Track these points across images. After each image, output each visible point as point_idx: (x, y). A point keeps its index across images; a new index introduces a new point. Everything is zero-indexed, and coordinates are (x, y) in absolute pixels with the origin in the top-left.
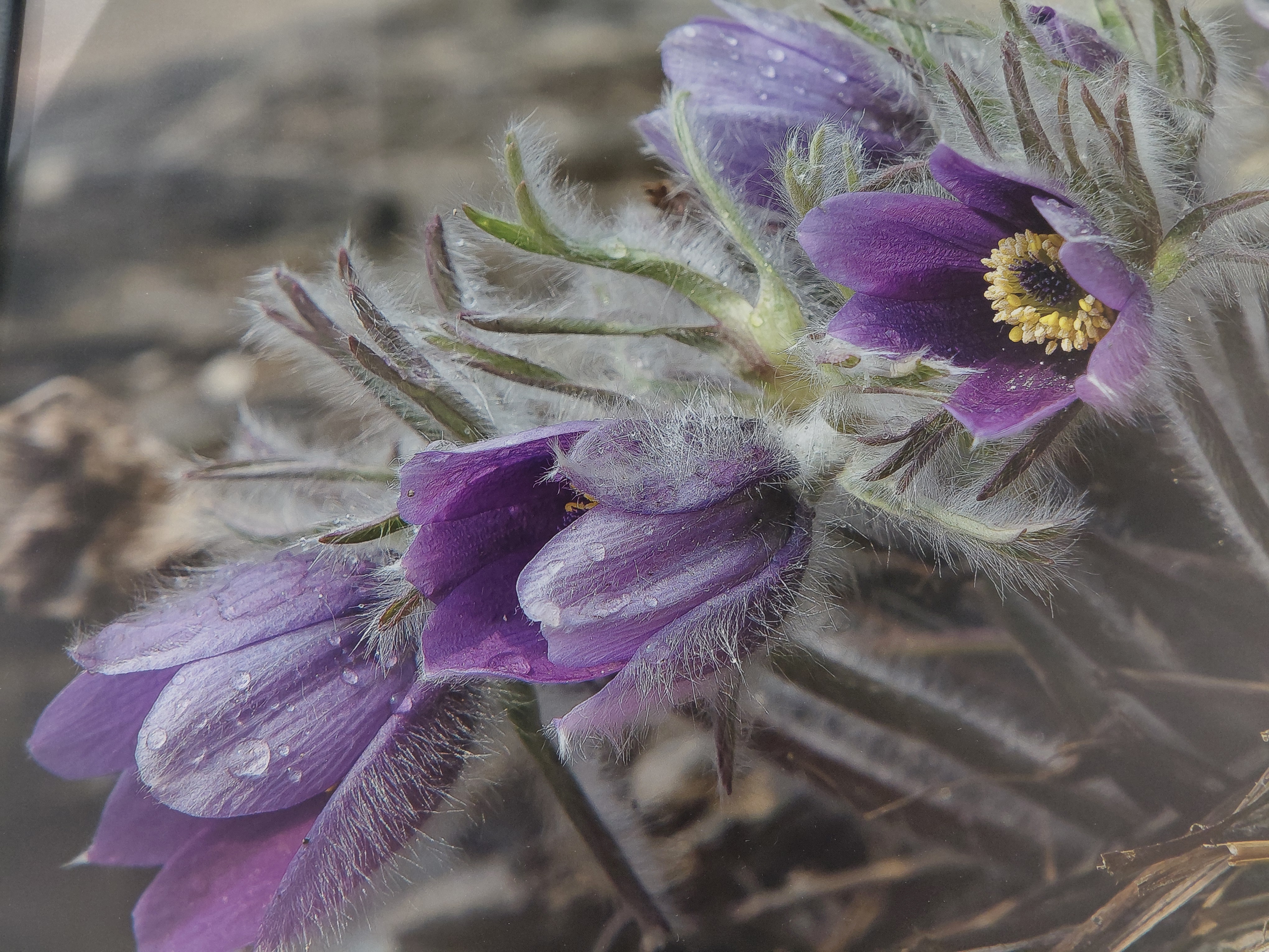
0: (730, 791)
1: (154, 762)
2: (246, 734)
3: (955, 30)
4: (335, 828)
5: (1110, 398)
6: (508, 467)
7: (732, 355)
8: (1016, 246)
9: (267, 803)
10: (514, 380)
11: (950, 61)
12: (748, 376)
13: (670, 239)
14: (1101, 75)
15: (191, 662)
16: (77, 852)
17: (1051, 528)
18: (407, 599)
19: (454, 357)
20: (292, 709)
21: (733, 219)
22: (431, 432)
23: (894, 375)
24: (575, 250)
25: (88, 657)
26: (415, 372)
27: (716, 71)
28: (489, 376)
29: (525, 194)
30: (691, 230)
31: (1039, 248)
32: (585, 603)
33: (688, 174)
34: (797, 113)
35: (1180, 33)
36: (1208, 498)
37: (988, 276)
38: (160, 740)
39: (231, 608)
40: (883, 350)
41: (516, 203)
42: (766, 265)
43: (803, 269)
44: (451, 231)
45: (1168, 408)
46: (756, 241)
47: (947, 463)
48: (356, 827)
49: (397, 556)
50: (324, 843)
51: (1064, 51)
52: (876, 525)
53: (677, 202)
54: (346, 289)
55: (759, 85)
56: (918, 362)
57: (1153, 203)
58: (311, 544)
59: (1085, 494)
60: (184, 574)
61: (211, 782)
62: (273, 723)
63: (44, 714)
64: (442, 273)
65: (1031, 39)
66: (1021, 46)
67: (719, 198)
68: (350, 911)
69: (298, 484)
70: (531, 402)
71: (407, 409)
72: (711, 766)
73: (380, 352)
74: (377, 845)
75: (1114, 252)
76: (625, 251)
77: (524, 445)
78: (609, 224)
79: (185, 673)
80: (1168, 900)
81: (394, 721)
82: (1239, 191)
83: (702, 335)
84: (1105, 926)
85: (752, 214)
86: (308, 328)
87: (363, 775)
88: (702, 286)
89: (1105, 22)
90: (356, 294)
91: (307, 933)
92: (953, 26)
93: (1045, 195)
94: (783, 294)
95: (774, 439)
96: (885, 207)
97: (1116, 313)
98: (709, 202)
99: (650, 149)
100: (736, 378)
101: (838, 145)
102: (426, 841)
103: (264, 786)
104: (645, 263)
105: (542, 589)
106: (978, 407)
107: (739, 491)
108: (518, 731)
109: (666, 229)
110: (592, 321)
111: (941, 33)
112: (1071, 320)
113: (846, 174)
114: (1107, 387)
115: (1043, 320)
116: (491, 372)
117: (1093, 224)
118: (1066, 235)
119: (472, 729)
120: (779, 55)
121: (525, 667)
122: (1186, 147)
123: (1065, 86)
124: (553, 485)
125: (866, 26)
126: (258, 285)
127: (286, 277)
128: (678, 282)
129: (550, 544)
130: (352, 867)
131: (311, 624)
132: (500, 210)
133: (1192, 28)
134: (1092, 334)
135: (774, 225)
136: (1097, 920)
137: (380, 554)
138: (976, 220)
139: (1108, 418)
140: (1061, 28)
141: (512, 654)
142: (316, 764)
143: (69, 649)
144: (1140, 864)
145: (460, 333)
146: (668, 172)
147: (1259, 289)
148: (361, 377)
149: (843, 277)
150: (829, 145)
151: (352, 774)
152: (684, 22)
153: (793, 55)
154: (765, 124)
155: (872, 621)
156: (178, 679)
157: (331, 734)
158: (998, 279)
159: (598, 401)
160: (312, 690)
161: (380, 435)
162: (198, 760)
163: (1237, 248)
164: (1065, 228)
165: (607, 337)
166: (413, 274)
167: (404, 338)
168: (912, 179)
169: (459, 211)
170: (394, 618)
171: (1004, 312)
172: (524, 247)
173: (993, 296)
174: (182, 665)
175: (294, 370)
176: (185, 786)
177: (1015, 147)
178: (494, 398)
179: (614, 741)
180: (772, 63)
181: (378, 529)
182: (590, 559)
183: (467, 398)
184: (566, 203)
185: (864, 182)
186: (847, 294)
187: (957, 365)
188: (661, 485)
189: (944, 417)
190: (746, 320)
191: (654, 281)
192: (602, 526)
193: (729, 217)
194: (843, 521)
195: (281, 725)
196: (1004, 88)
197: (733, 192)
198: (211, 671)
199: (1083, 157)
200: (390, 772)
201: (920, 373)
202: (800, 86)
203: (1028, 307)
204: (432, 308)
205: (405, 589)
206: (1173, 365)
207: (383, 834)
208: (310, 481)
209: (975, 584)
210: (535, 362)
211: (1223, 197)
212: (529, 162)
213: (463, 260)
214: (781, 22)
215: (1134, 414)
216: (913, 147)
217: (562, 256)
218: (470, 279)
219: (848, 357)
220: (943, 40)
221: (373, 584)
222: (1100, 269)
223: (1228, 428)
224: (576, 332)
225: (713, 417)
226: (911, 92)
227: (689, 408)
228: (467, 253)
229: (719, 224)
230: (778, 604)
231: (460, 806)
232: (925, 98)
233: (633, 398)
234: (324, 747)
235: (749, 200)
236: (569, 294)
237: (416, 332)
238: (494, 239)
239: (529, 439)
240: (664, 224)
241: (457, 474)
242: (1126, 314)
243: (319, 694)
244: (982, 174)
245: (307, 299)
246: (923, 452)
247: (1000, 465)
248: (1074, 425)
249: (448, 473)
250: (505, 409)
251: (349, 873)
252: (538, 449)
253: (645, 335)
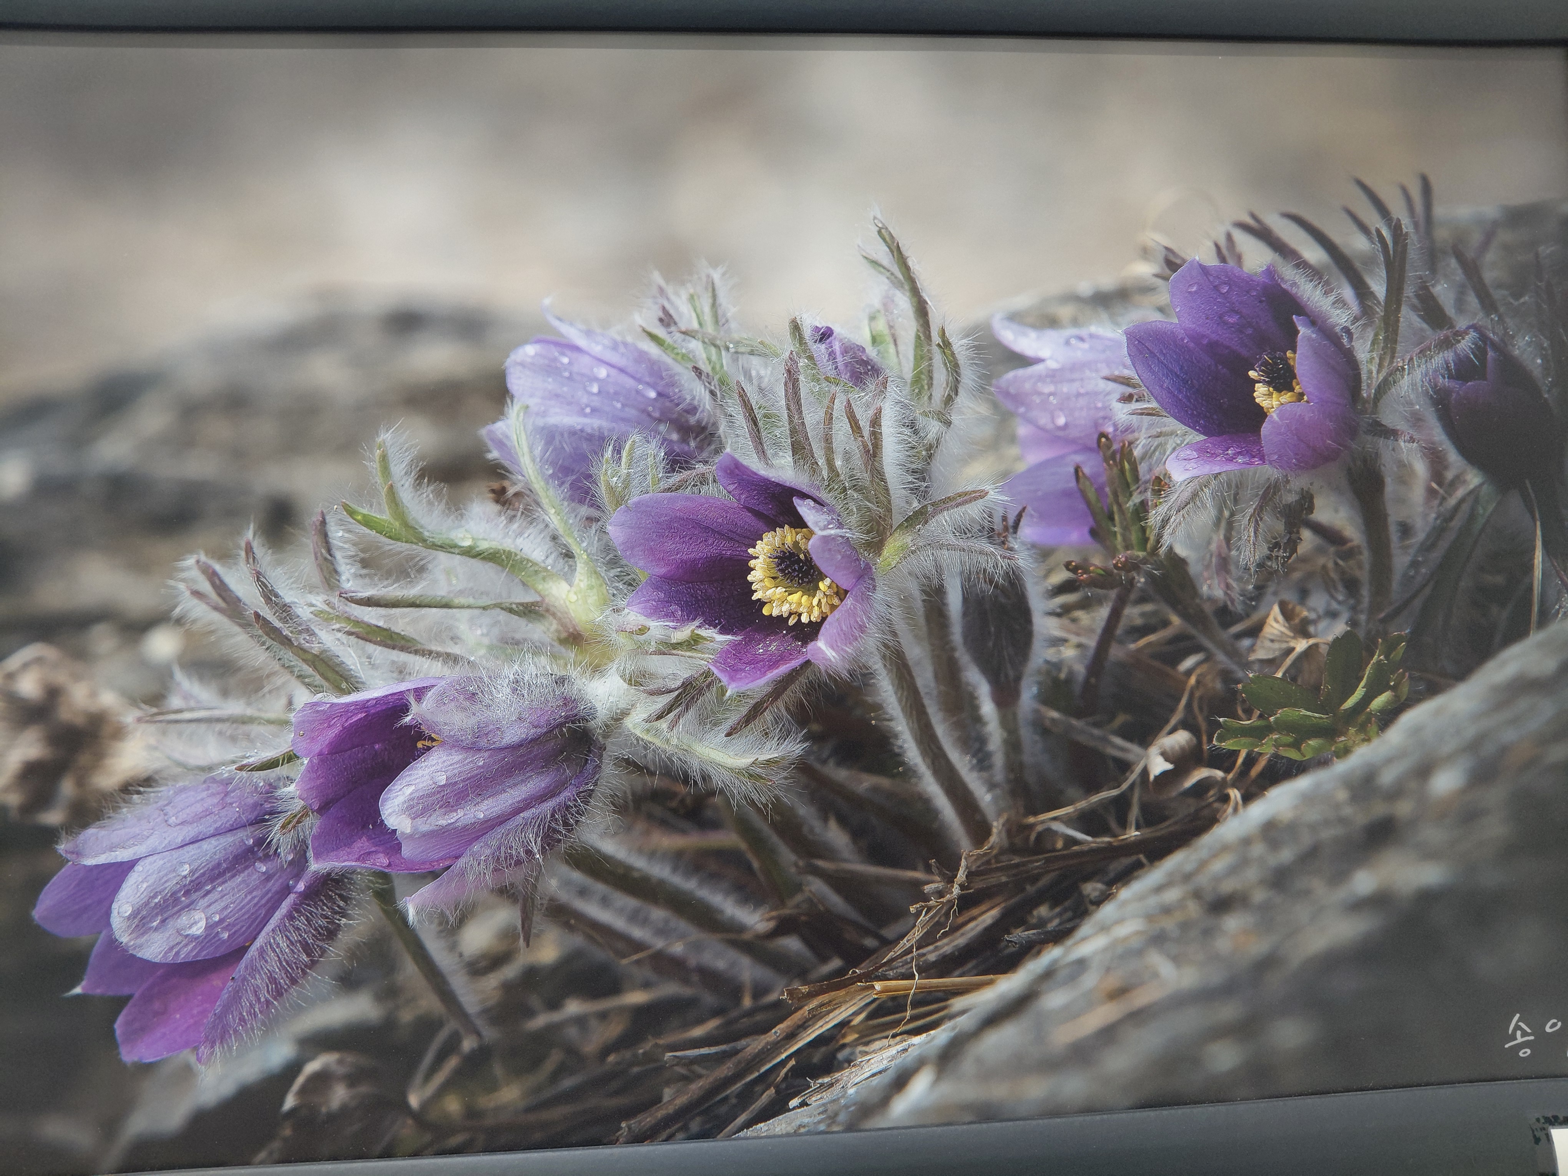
0: (528, 945)
1: (124, 925)
2: (188, 906)
3: (749, 349)
4: (253, 970)
5: (832, 659)
6: (374, 714)
7: (551, 625)
8: (776, 539)
9: (205, 952)
10: (380, 645)
11: (742, 378)
12: (563, 642)
13: (507, 530)
14: (863, 390)
15: (146, 856)
16: (73, 986)
17: (776, 757)
18: (299, 812)
19: (334, 627)
20: (220, 889)
21: (558, 515)
22: (316, 686)
23: (674, 641)
24: (431, 540)
25: (72, 853)
26: (304, 639)
27: (550, 387)
28: (361, 642)
29: (392, 493)
30: (525, 523)
31: (794, 540)
32: (430, 816)
33: (524, 476)
34: (614, 424)
35: (935, 349)
36: (896, 736)
37: (752, 563)
38: (128, 910)
39: (174, 818)
40: (667, 621)
41: (385, 500)
42: (582, 552)
43: (611, 556)
44: (332, 524)
45: (876, 667)
46: (575, 533)
47: (706, 708)
48: (267, 969)
49: (292, 781)
50: (244, 979)
51: (836, 368)
52: (650, 756)
53: (514, 500)
54: (251, 573)
55: (585, 400)
56: (693, 631)
57: (889, 502)
58: (230, 771)
59: (804, 732)
60: (139, 793)
61: (165, 939)
62: (207, 899)
63: (43, 893)
64: (326, 559)
65: (811, 358)
66: (801, 364)
67: (548, 497)
68: (264, 1023)
69: (219, 727)
70: (393, 662)
71: (298, 669)
72: (515, 928)
73: (277, 624)
74: (281, 981)
75: (852, 542)
76: (471, 540)
77: (387, 696)
78: (459, 517)
79: (143, 863)
80: (827, 1020)
81: (291, 899)
82: (961, 491)
83: (529, 609)
84: (781, 1037)
85: (574, 510)
86: (223, 604)
87: (271, 934)
88: (531, 569)
89: (875, 340)
90: (259, 577)
91: (235, 1038)
92: (748, 345)
93: (804, 496)
94: (594, 576)
95: (580, 691)
96: (678, 505)
97: (846, 592)
98: (539, 500)
99: (494, 454)
100: (554, 643)
101: (645, 453)
102: (315, 978)
103: (202, 942)
104: (487, 550)
105: (398, 805)
106: (733, 666)
107: (550, 731)
108: (380, 905)
109: (505, 522)
110: (443, 597)
111: (737, 352)
112: (811, 598)
113: (649, 478)
114: (831, 651)
115: (790, 598)
116: (363, 639)
117: (838, 520)
118: (816, 530)
119: (347, 904)
120: (602, 372)
121: (386, 861)
122: (924, 453)
123: (833, 401)
124: (408, 728)
125: (676, 346)
126: (183, 570)
127: (204, 563)
128: (512, 566)
129: (405, 773)
130: (264, 995)
131: (232, 830)
132: (371, 506)
133: (946, 345)
134: (825, 609)
135: (590, 519)
136: (776, 1032)
137: (279, 779)
138: (748, 517)
139: (829, 676)
140: (837, 347)
141: (376, 852)
142: (238, 927)
143: (58, 847)
144: (811, 995)
145: (339, 607)
146: (507, 474)
147: (962, 573)
148: (263, 644)
149: (641, 563)
150: (638, 452)
151: (263, 933)
152: (526, 342)
153: (614, 372)
154: (588, 434)
155: (640, 826)
156: (138, 868)
157: (248, 906)
158: (760, 565)
159: (445, 662)
160: (233, 876)
161: (278, 689)
162: (155, 924)
163: (951, 539)
164: (816, 523)
165: (454, 610)
166: (302, 560)
167: (295, 612)
168: (701, 483)
169: (339, 507)
170: (290, 826)
171: (761, 592)
172: (390, 537)
173: (754, 579)
174: (140, 858)
175: (213, 638)
176: (147, 941)
177: (785, 455)
178: (364, 660)
179: (448, 912)
180: (596, 379)
181: (278, 761)
182: (435, 783)
183: (343, 660)
184: (425, 500)
185: (663, 485)
186: (643, 577)
187: (721, 633)
188: (491, 727)
189: (707, 674)
190: (564, 597)
191: (494, 565)
192: (445, 758)
193: (555, 512)
194: (626, 753)
195: (213, 900)
196: (783, 403)
197: (560, 492)
198: (162, 862)
199: (838, 463)
200: (290, 932)
201: (693, 640)
202: (618, 401)
203: (779, 588)
204: (317, 588)
205: (298, 805)
206: (884, 633)
207: (285, 973)
208: (227, 724)
209: (717, 799)
210: (397, 631)
211: (947, 496)
212: (396, 465)
213: (342, 548)
214: (606, 342)
215: (849, 672)
216: (705, 455)
217: (420, 544)
218: (347, 564)
219: (640, 627)
220: (737, 359)
221: (275, 801)
222: (839, 557)
223: (920, 683)
224: (430, 607)
225: (534, 674)
226: (707, 407)
227: (516, 667)
228: (345, 542)
229: (547, 518)
230: (573, 815)
231: (338, 955)
232: (718, 411)
233: (472, 659)
234: (243, 915)
235: (572, 499)
236: (425, 575)
237: (305, 607)
238: (368, 531)
239: (391, 692)
240: (503, 518)
241: (336, 719)
242: (854, 593)
243: (239, 879)
244: (757, 479)
245: (221, 581)
246: (689, 701)
247: (744, 710)
248: (803, 680)
249: (329, 718)
250: (372, 668)
251: (262, 1000)
252: (397, 699)
253: (484, 608)
